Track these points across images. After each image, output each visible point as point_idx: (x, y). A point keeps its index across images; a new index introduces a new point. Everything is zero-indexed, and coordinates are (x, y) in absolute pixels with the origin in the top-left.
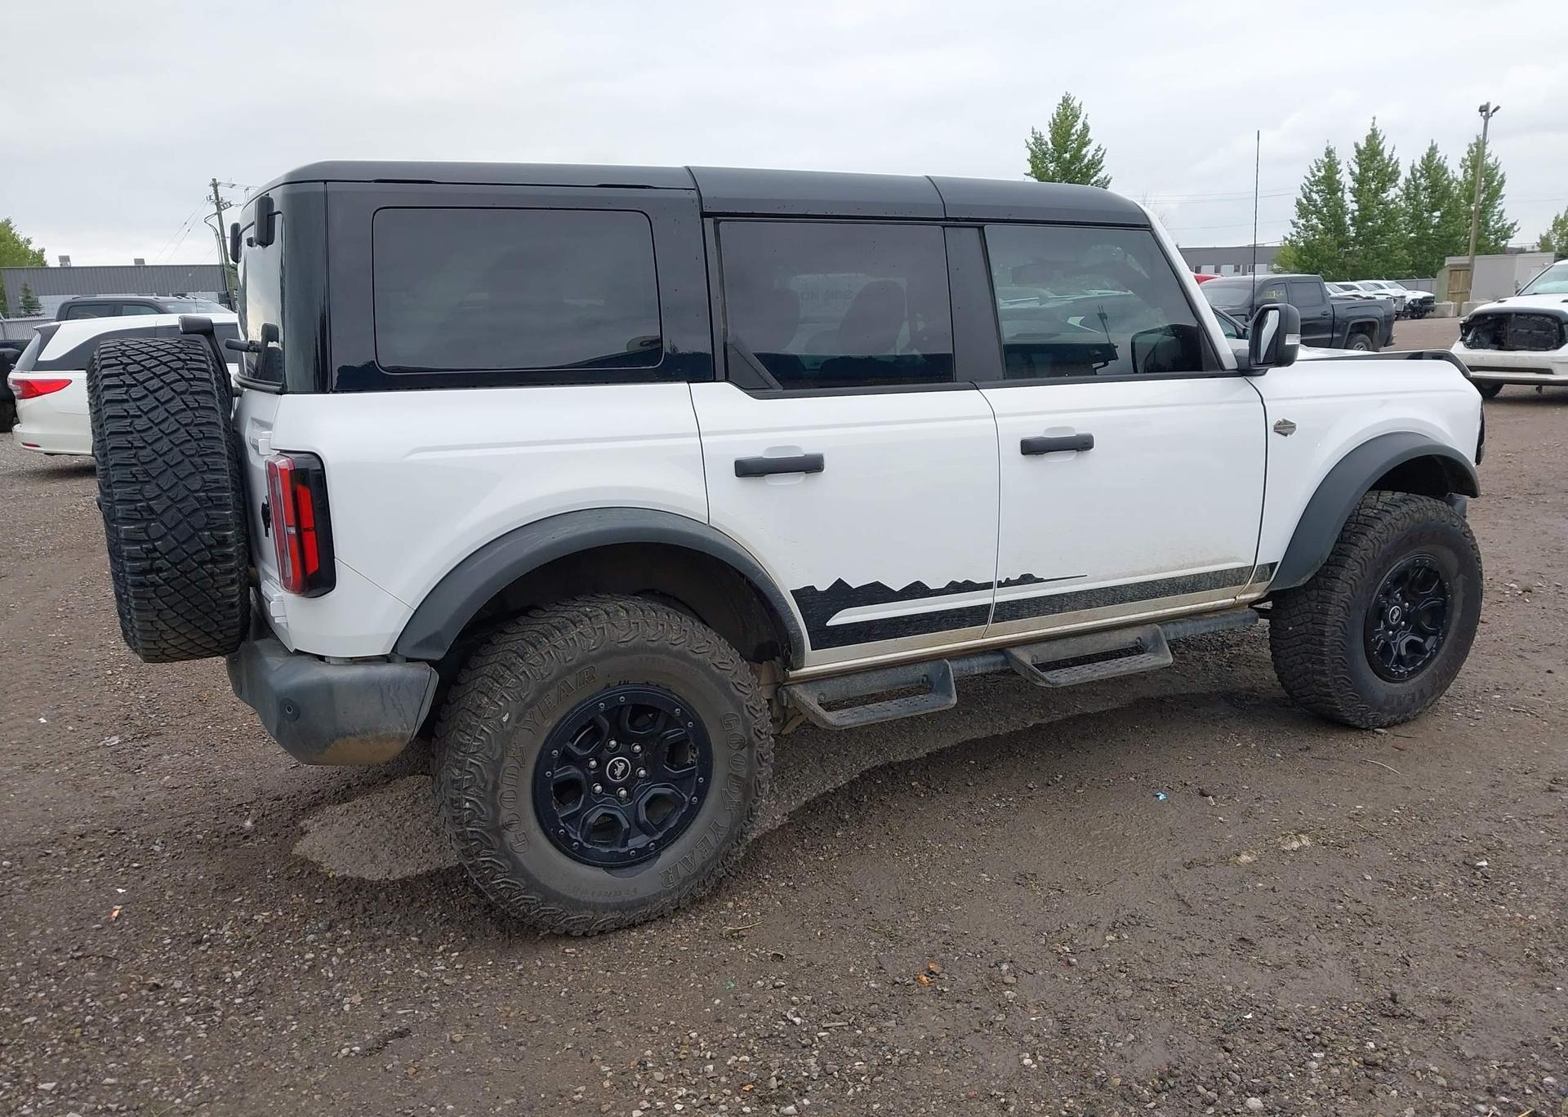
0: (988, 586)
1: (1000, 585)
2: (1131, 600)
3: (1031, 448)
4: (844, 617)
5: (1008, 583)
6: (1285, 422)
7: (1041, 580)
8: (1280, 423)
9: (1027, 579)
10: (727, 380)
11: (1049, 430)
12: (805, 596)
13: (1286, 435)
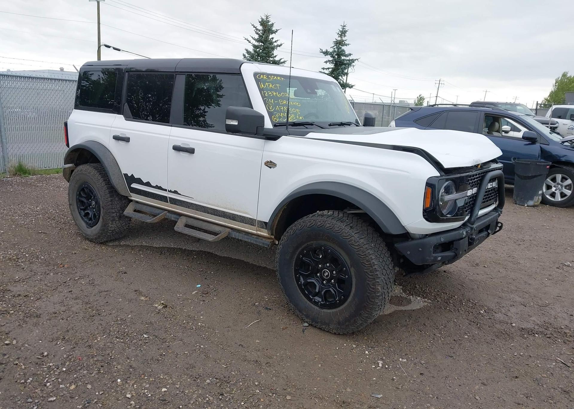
0: (166, 190)
1: (169, 191)
2: (211, 214)
3: (177, 148)
4: (134, 185)
5: (170, 191)
6: (271, 162)
7: (180, 194)
8: (268, 162)
9: (175, 192)
10: (123, 115)
11: (182, 144)
12: (126, 175)
13: (271, 168)
